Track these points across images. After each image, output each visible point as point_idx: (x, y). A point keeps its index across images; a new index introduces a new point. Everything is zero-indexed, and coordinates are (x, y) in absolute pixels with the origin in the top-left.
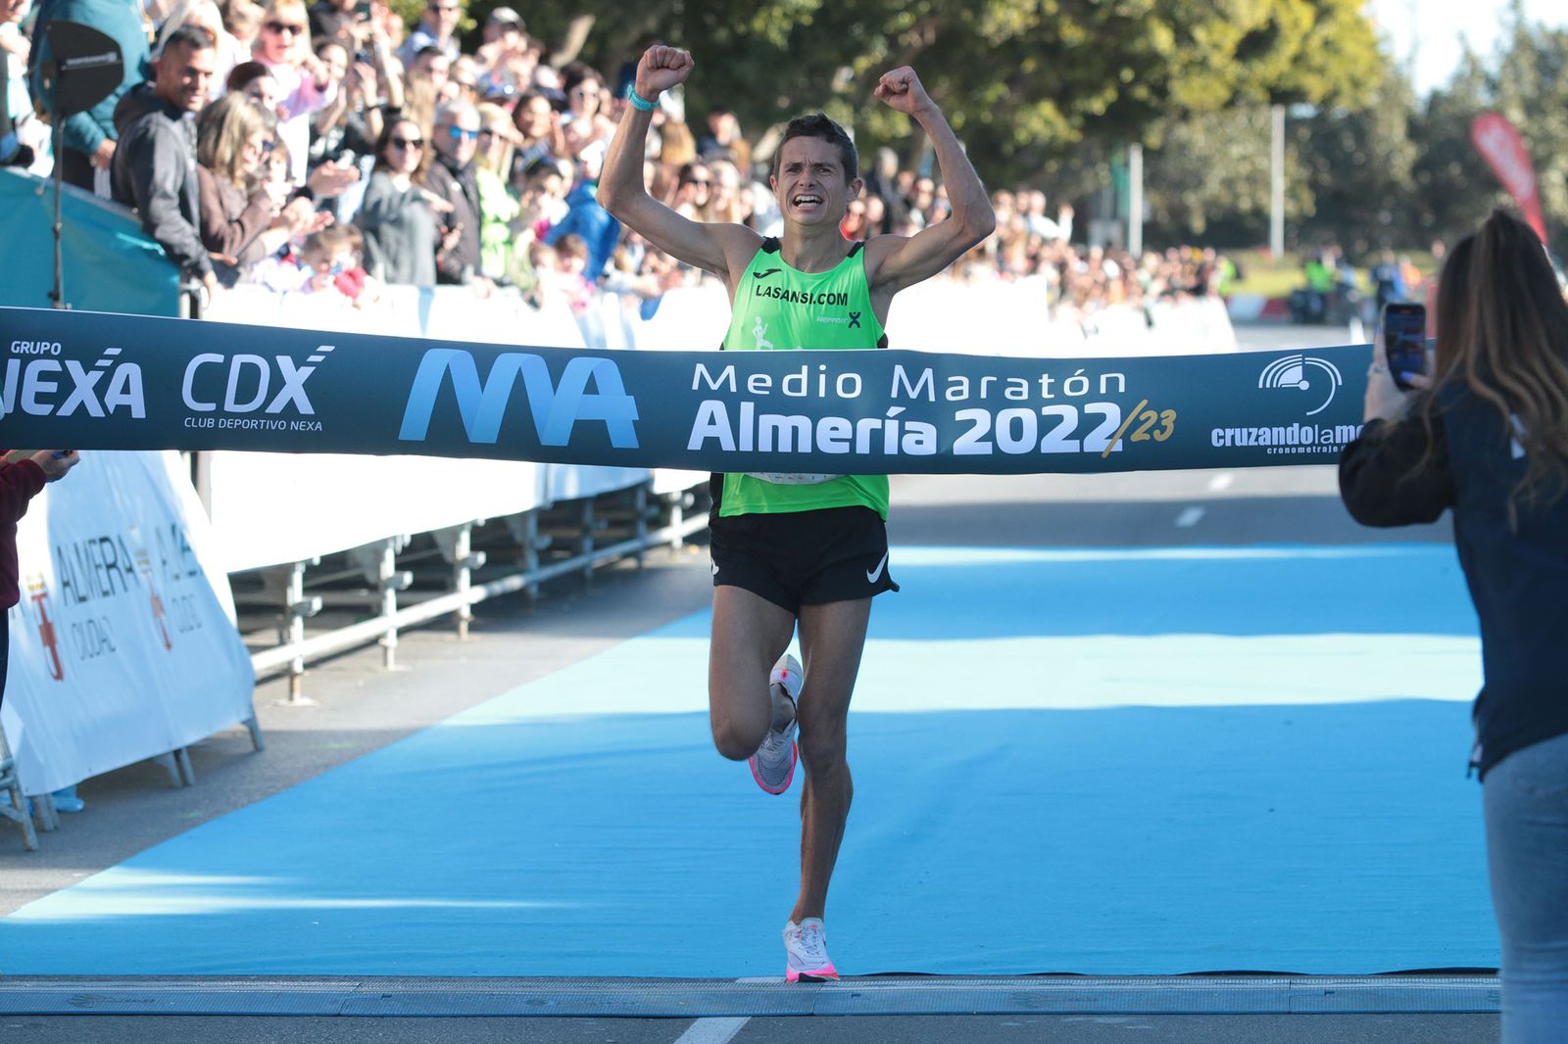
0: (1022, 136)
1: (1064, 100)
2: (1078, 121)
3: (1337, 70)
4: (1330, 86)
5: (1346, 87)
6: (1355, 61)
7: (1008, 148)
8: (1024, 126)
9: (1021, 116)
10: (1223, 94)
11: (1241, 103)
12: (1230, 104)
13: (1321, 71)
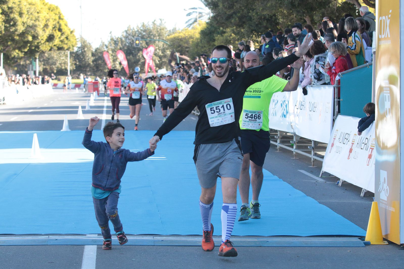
0: (13, 56)
1: (20, 49)
2: (23, 53)
3: (70, 44)
4: (68, 46)
5: (71, 47)
6: (73, 42)
7: (10, 57)
8: (13, 54)
9: (12, 52)
10: (49, 48)
11: (52, 49)
12: (50, 50)
13: (67, 44)
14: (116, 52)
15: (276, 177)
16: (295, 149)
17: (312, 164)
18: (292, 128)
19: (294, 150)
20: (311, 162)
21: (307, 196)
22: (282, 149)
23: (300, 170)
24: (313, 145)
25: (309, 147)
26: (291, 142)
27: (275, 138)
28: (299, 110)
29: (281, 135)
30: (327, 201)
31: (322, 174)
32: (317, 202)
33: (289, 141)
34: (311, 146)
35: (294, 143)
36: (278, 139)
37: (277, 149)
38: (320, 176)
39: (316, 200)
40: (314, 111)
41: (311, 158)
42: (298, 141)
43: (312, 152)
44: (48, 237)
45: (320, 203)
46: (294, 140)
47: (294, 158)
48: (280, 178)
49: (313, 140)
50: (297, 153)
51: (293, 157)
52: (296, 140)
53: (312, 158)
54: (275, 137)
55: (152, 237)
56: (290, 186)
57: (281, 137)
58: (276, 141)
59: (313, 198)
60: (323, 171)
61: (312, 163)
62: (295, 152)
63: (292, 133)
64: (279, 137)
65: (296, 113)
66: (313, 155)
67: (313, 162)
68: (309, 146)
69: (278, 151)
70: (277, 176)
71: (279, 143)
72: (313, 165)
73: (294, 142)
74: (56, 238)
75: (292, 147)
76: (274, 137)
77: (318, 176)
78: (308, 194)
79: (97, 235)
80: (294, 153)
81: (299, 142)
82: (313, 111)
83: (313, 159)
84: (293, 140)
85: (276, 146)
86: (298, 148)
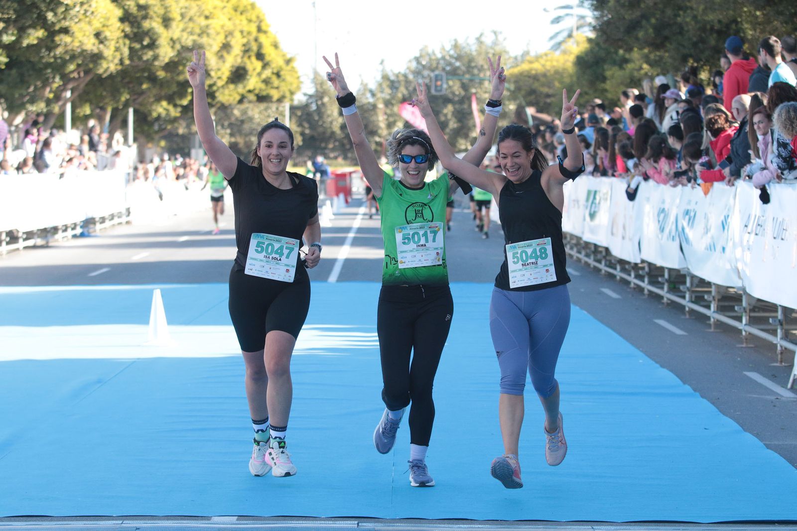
0: (155, 115)
1: (170, 99)
2: (179, 109)
3: (284, 88)
4: (281, 93)
5: (288, 94)
6: (291, 84)
7: (149, 119)
8: (155, 110)
9: (154, 107)
10: (238, 98)
11: (245, 100)
12: (241, 102)
13: (277, 88)
14: (393, 105)
15: (688, 388)
16: (746, 325)
17: (779, 359)
18: (740, 277)
19: (743, 326)
20: (777, 355)
21: (745, 430)
22: (720, 325)
23: (749, 371)
24: (780, 315)
25: (771, 320)
26: (736, 308)
27: (706, 300)
28: (753, 235)
29: (718, 292)
30: (786, 443)
31: (794, 380)
32: (761, 444)
33: (733, 307)
34: (777, 317)
35: (742, 309)
36: (713, 302)
37: (710, 325)
38: (789, 386)
39: (761, 440)
40: (782, 239)
41: (776, 345)
42: (751, 307)
43: (779, 331)
44: (121, 522)
45: (768, 447)
46: (744, 303)
47: (744, 345)
48: (695, 390)
49: (780, 306)
50: (750, 334)
51: (742, 344)
52: (749, 304)
53: (779, 345)
54: (706, 297)
55: (356, 522)
56: (713, 408)
57: (720, 297)
58: (708, 307)
59: (757, 435)
60: (795, 375)
61: (779, 356)
62: (745, 331)
63: (739, 288)
64: (714, 297)
65: (745, 243)
66: (782, 339)
67: (781, 353)
68: (773, 317)
69: (712, 330)
70: (689, 385)
71: (714, 312)
72: (781, 362)
73: (744, 309)
74: (138, 525)
75: (739, 319)
76: (703, 297)
77: (784, 384)
78: (746, 426)
79: (237, 517)
80: (744, 333)
81: (753, 310)
82: (780, 238)
83: (781, 347)
84: (742, 305)
85: (708, 318)
86: (753, 321)
